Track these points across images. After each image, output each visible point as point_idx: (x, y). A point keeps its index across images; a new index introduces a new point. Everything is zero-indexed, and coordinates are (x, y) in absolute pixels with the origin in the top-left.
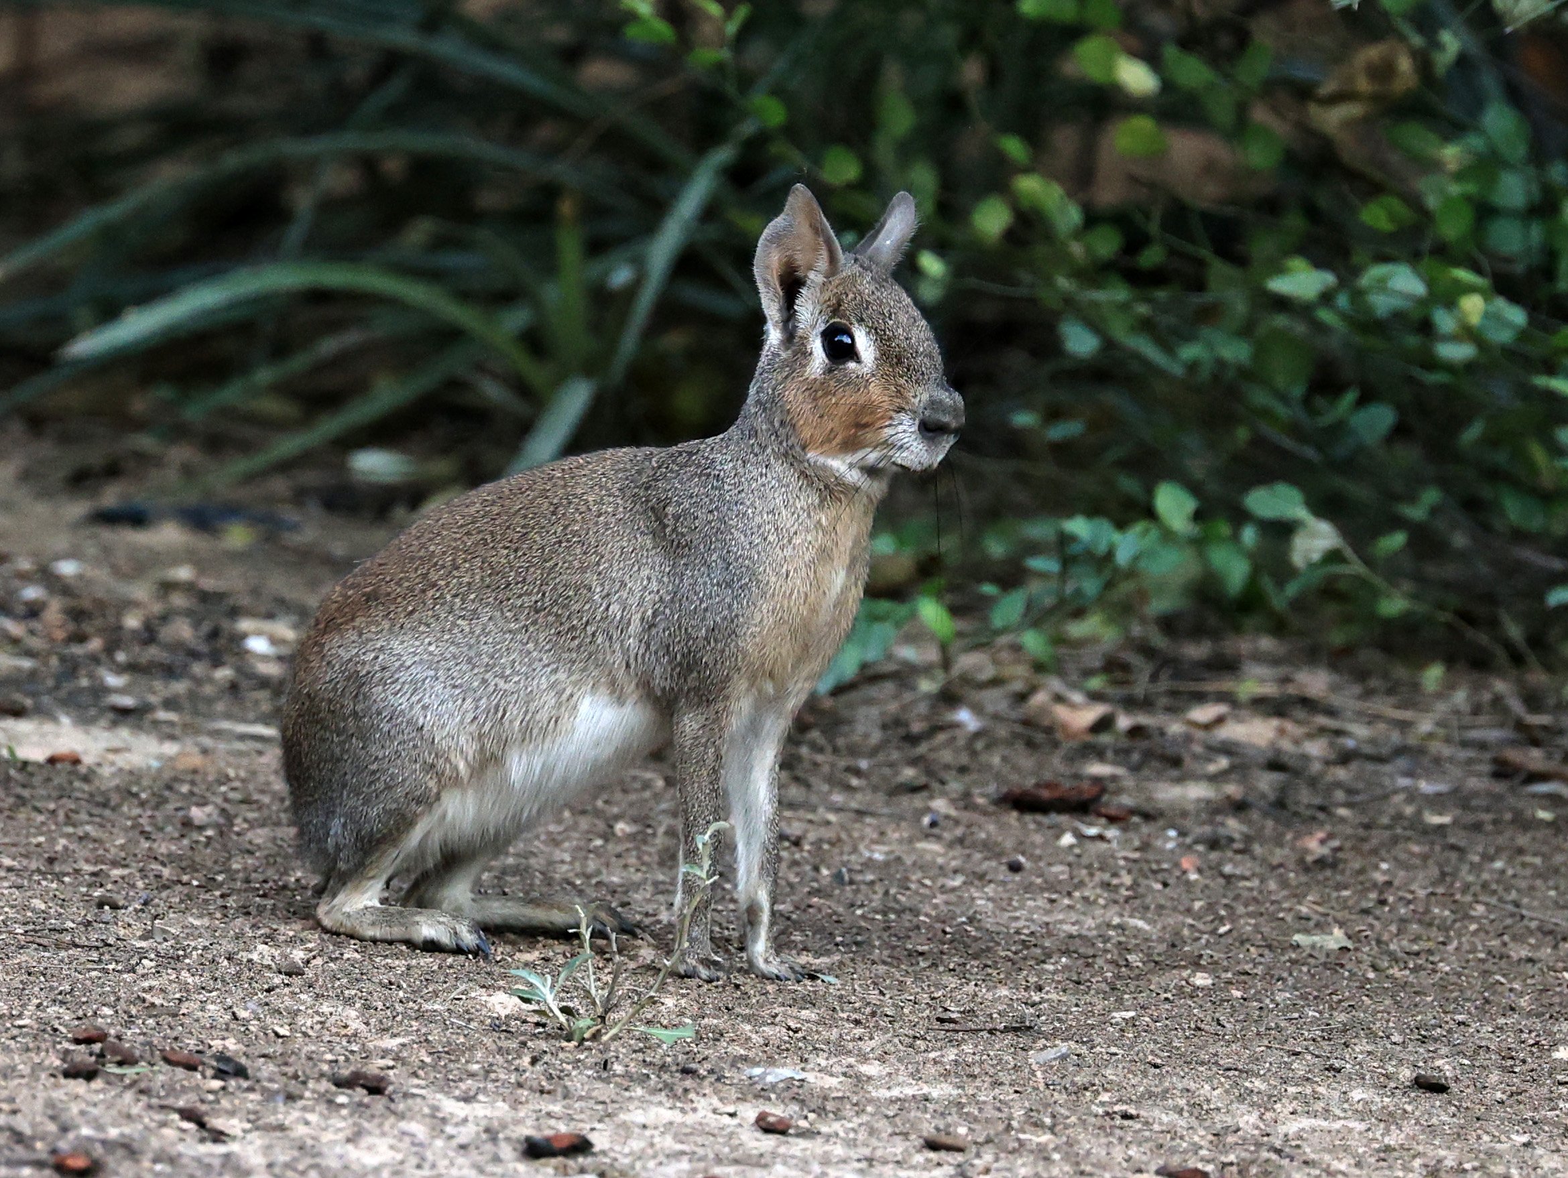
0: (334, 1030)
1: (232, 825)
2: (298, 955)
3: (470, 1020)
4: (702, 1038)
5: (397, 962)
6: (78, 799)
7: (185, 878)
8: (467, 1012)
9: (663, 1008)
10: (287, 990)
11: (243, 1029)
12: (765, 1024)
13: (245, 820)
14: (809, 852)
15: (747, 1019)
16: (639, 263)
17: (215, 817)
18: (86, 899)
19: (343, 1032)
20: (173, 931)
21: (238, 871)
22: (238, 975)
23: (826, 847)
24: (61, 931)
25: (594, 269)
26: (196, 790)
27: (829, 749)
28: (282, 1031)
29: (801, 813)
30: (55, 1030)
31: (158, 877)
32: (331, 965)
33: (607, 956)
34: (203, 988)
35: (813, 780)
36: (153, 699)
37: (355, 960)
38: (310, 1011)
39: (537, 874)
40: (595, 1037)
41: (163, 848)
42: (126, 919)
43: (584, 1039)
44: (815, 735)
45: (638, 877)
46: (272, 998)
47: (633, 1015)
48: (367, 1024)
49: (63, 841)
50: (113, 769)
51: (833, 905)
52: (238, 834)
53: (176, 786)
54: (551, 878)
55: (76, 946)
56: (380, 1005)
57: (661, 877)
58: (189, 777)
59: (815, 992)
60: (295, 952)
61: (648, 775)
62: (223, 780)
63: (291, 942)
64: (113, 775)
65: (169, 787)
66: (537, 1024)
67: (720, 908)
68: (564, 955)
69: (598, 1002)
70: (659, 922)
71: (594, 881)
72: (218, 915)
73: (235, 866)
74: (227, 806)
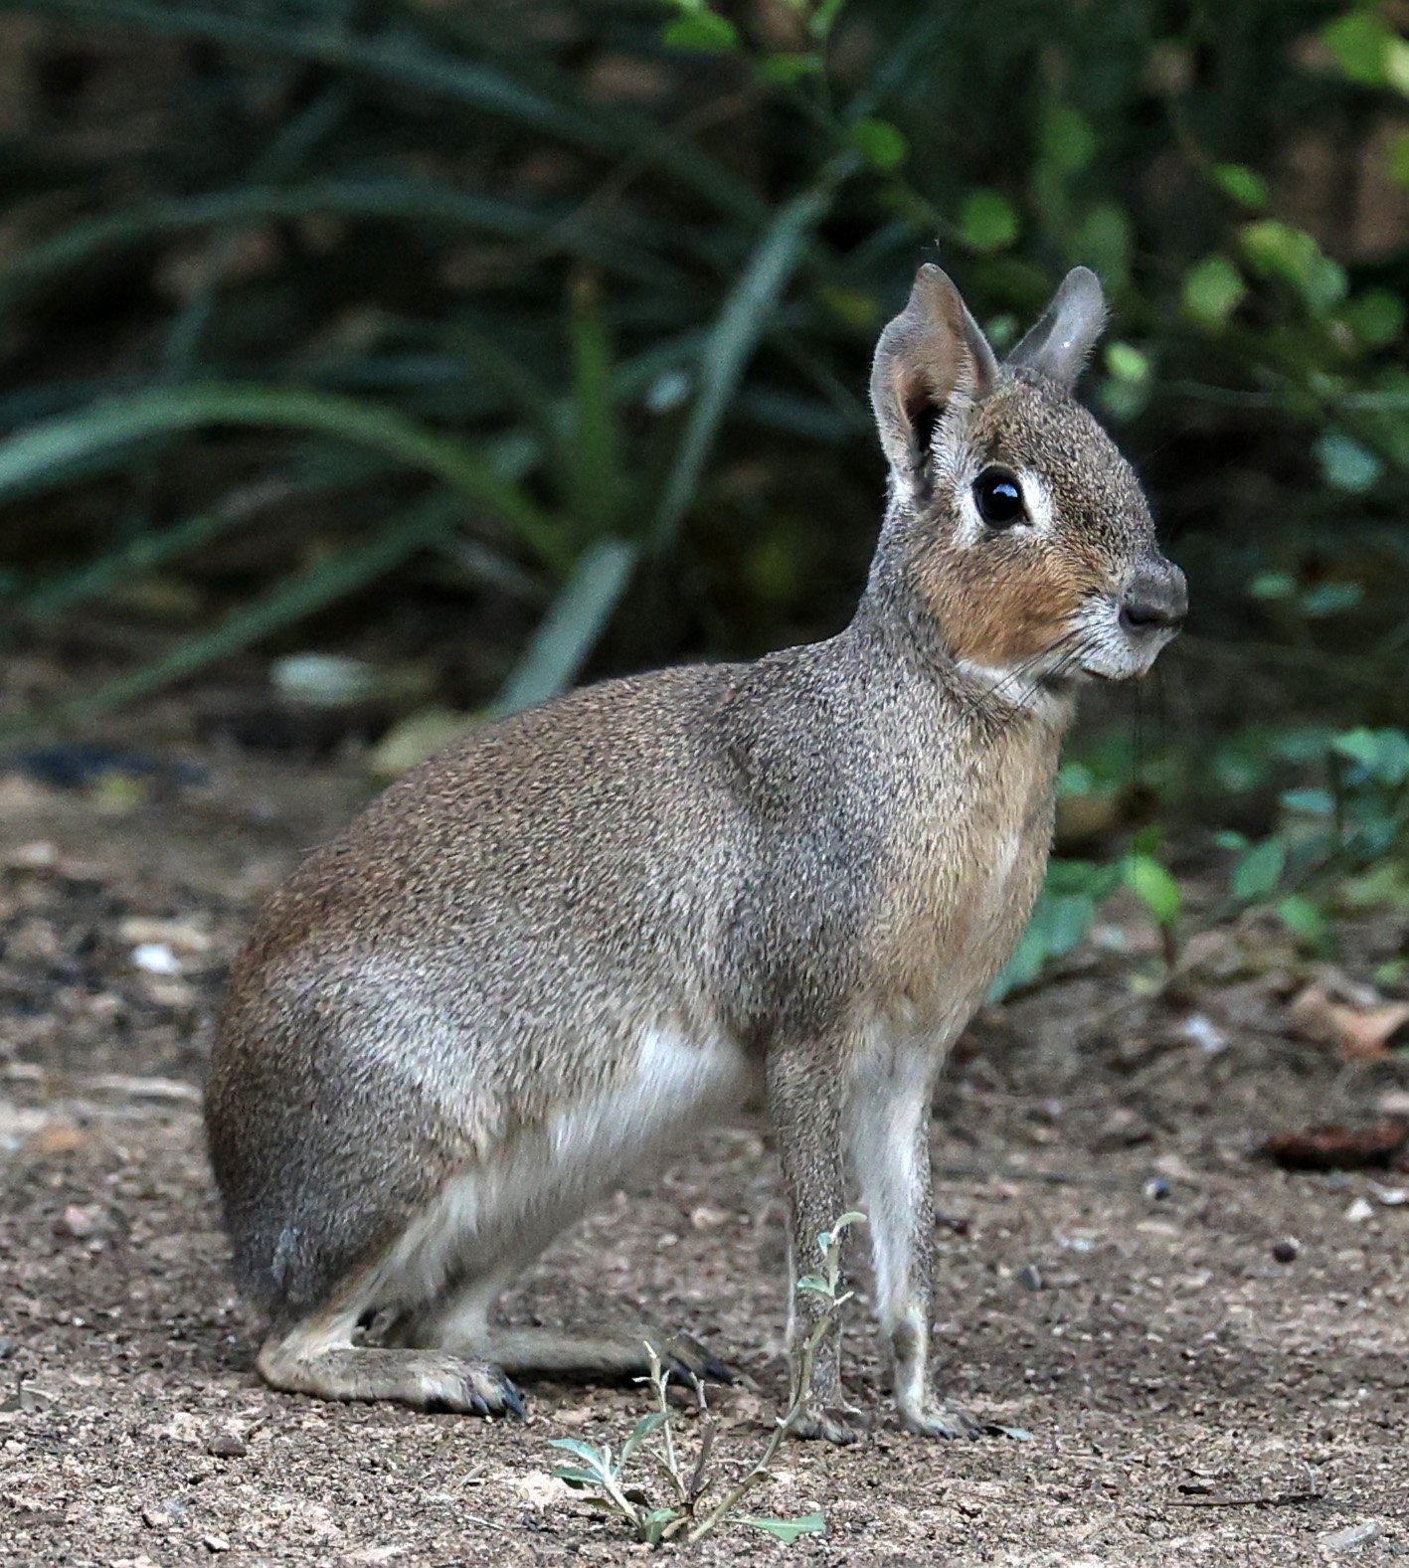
0: (294, 1537)
1: (128, 1232)
2: (235, 1426)
3: (492, 1515)
4: (835, 1531)
5: (381, 1431)
7: (64, 1315)
8: (488, 1503)
9: (775, 1486)
10: (221, 1479)
11: (159, 1541)
12: (926, 1505)
13: (148, 1224)
14: (979, 1242)
15: (900, 1498)
16: (691, 367)
17: (104, 1221)
19: (307, 1539)
20: (49, 1395)
21: (140, 1302)
22: (149, 1458)
23: (1005, 1234)
25: (627, 379)
26: (73, 1181)
27: (1003, 1087)
28: (217, 1543)
29: (965, 1185)
31: (24, 1314)
32: (285, 1438)
33: (692, 1410)
34: (98, 1481)
35: (981, 1134)
37: (320, 1431)
38: (257, 1511)
39: (582, 1291)
40: (680, 1534)
41: (28, 1270)
43: (662, 1539)
44: (981, 1065)
45: (729, 1289)
46: (201, 1493)
47: (734, 1501)
48: (342, 1526)
51: (1019, 1321)
52: (139, 1246)
53: (41, 1176)
54: (603, 1296)
56: (359, 1497)
57: (764, 1289)
58: (61, 1163)
59: (997, 1454)
60: (230, 1422)
61: (738, 1135)
62: (111, 1164)
63: (224, 1406)
65: (32, 1178)
66: (593, 1518)
67: (852, 1331)
68: (629, 1414)
69: (681, 1483)
70: (764, 1356)
71: (665, 1298)
72: (115, 1370)
73: (137, 1294)
74: (120, 1204)
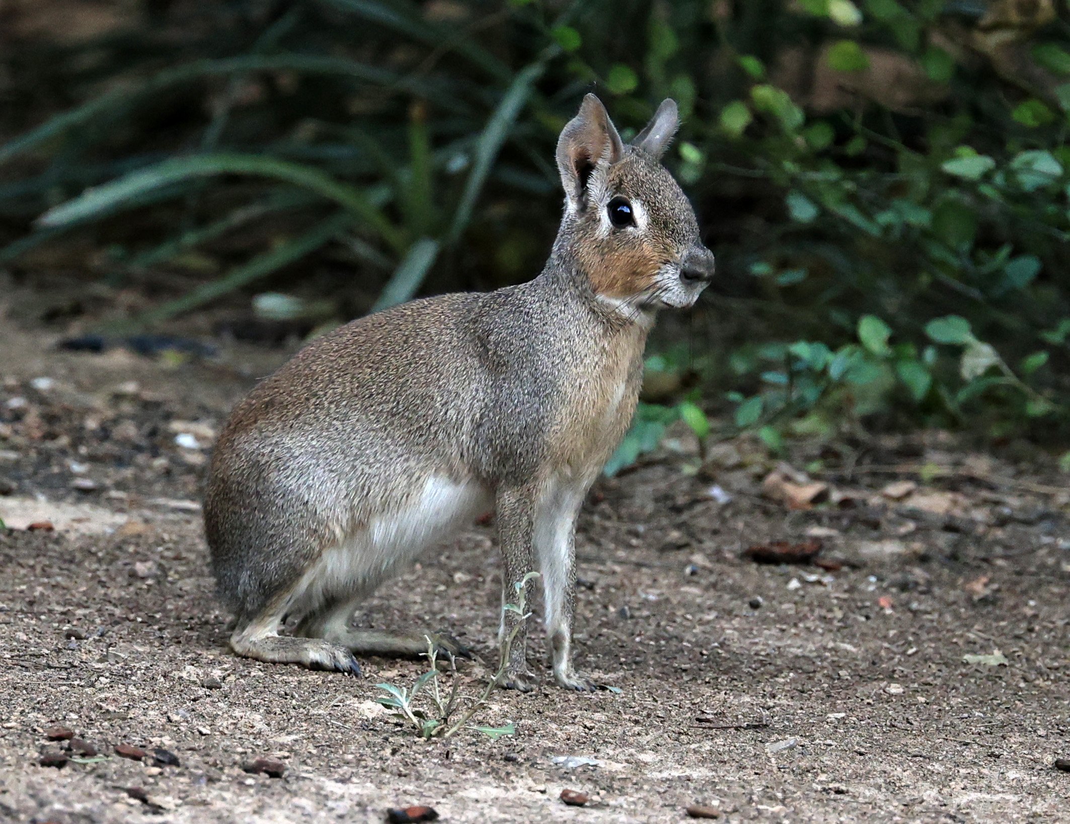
0: (244, 729)
1: (167, 576)
2: (217, 673)
3: (346, 722)
4: (520, 735)
5: (291, 679)
6: (51, 557)
7: (132, 616)
8: (344, 716)
9: (490, 712)
10: (208, 700)
11: (175, 729)
12: (567, 724)
13: (177, 572)
14: (600, 594)
15: (553, 720)
16: (471, 153)
17: (155, 570)
18: (58, 632)
19: (251, 731)
20: (122, 655)
21: (171, 610)
22: (171, 688)
23: (613, 590)
24: (38, 656)
25: (439, 157)
26: (140, 550)
27: (615, 518)
28: (204, 731)
29: (595, 566)
30: (35, 730)
31: (112, 615)
32: (242, 680)
33: (448, 673)
34: (145, 698)
35: (603, 540)
36: (108, 482)
37: (259, 677)
38: (226, 715)
39: (396, 612)
40: (440, 734)
41: (115, 593)
42: (88, 647)
43: (431, 736)
44: (604, 506)
45: (471, 614)
46: (197, 706)
47: (468, 717)
48: (268, 725)
49: (40, 589)
50: (78, 535)
51: (618, 634)
52: (172, 583)
53: (125, 547)
54: (407, 615)
55: (50, 667)
56: (278, 711)
57: (489, 614)
58: (133, 540)
59: (604, 699)
60: (214, 671)
61: (480, 537)
62: (160, 542)
63: (211, 663)
64: (77, 539)
65: (120, 548)
66: (397, 725)
67: (533, 637)
68: (418, 674)
69: (442, 707)
70: (487, 647)
71: (439, 617)
72: (157, 644)
73: (169, 607)
74: (163, 562)
